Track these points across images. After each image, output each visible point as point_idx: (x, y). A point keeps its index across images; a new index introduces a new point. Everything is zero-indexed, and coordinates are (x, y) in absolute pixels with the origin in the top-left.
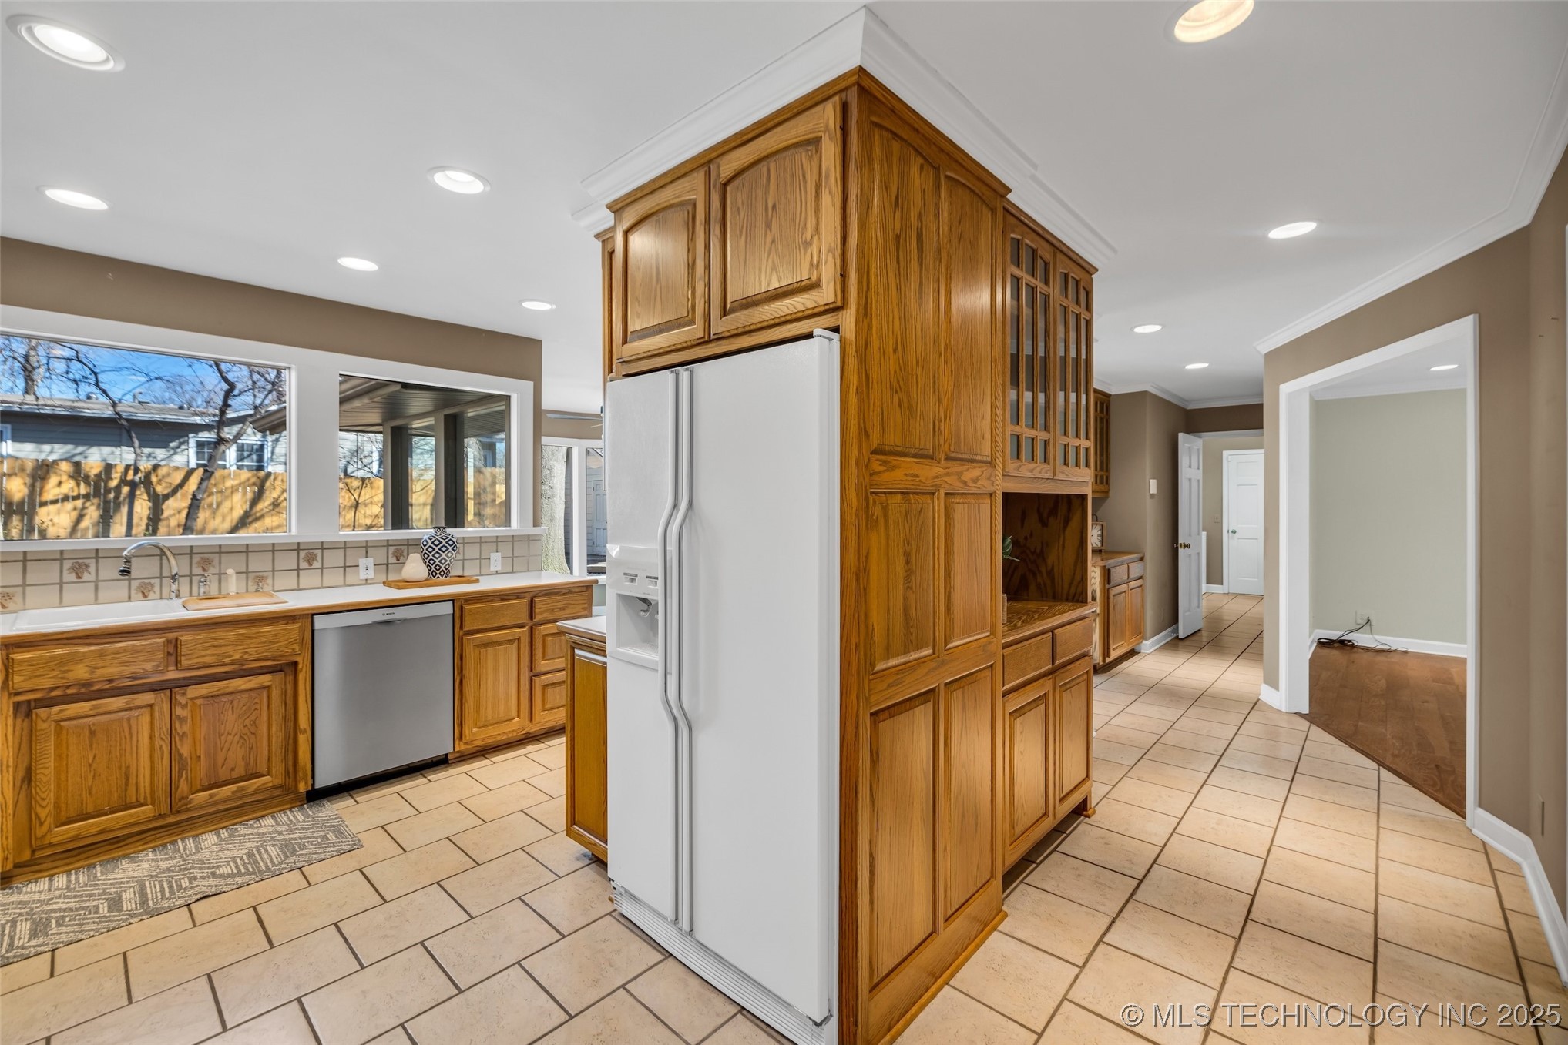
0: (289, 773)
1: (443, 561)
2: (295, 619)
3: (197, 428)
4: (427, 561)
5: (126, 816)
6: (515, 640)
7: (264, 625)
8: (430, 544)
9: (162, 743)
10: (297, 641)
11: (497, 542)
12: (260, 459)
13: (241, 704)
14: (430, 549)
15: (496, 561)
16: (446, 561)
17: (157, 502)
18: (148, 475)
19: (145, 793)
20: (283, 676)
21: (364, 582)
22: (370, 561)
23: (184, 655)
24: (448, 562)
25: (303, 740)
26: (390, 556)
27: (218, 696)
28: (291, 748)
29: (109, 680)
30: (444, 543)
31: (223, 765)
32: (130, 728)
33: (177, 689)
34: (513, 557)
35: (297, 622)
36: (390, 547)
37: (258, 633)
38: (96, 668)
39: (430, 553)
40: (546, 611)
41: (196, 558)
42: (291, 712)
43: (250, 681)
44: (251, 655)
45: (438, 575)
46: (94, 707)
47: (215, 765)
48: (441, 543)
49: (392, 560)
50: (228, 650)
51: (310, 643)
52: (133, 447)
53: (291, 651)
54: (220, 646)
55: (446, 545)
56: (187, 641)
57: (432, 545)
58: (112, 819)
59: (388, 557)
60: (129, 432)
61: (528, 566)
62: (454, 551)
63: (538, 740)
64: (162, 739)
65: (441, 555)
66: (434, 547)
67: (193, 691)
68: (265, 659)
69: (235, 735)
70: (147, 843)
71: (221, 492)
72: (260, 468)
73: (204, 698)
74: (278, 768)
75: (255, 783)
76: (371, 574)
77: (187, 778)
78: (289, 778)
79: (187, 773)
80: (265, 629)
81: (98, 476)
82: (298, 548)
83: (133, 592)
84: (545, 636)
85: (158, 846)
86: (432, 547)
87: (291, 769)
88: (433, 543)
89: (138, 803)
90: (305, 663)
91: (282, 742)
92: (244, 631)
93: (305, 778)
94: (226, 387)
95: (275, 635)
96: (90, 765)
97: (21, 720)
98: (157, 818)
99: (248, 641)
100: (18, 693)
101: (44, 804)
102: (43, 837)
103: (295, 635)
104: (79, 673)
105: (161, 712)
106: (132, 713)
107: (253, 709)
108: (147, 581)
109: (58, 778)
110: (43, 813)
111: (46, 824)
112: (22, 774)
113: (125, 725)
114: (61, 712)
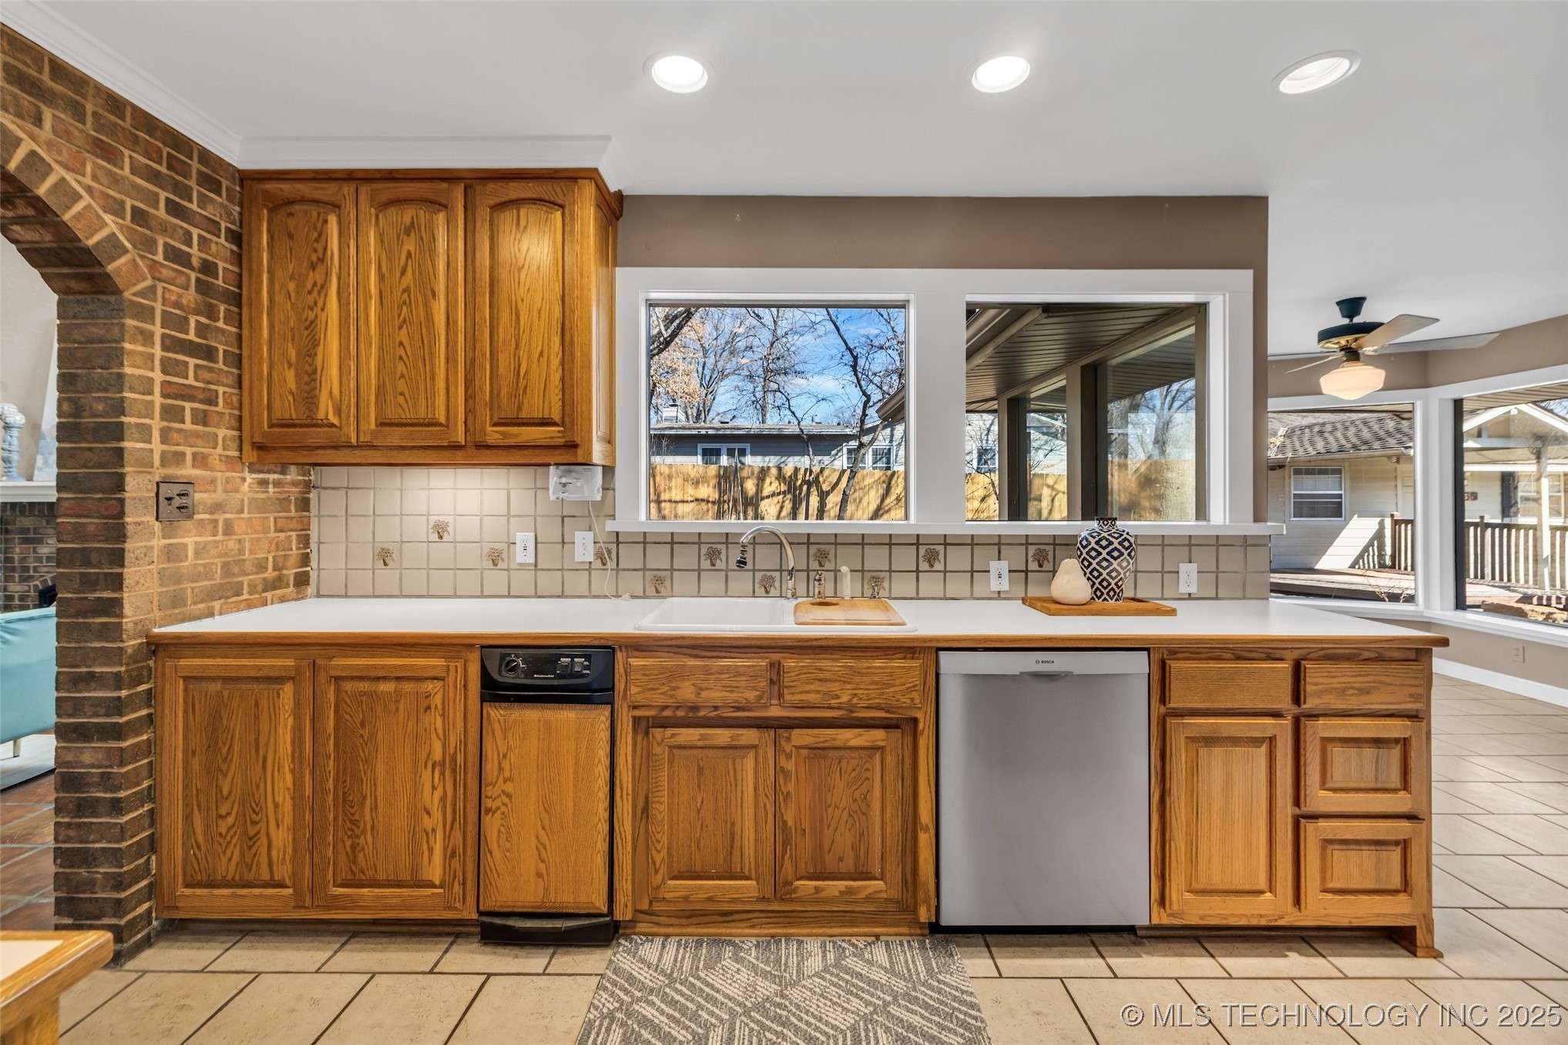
0: (906, 882)
1: (1114, 574)
2: (914, 653)
3: (847, 438)
4: (1088, 571)
5: (731, 888)
6: (1264, 739)
7: (877, 657)
8: (1093, 545)
9: (766, 801)
10: (918, 688)
11: (1190, 545)
12: (888, 462)
13: (850, 768)
14: (1093, 554)
15: (1189, 577)
16: (1119, 574)
17: (823, 496)
18: (817, 477)
19: (750, 863)
20: (900, 735)
21: (996, 596)
22: (1004, 566)
23: (787, 687)
24: (1122, 575)
25: (925, 839)
26: (1030, 559)
27: (824, 748)
28: (909, 846)
29: (714, 707)
30: (1116, 544)
31: (830, 850)
32: (735, 773)
33: (782, 730)
34: (1217, 572)
35: (918, 659)
36: (1030, 546)
37: (870, 668)
38: (701, 689)
39: (1094, 559)
40: (1330, 691)
42: (910, 790)
43: (861, 735)
44: (861, 699)
45: (1105, 596)
46: (703, 737)
47: (821, 845)
48: (1111, 543)
49: (1033, 566)
50: (835, 687)
51: (934, 692)
52: (809, 455)
54: (826, 680)
55: (1120, 547)
56: (789, 668)
57: (1097, 547)
58: (718, 887)
59: (1027, 561)
60: (807, 443)
61: (1244, 590)
62: (1132, 558)
63: (1303, 938)
64: (766, 795)
65: (1111, 564)
66: (1100, 550)
67: (802, 737)
68: (878, 708)
69: (844, 809)
70: (753, 927)
71: (861, 489)
72: (888, 468)
73: (810, 748)
74: (895, 873)
75: (866, 887)
76: (1005, 585)
77: (791, 856)
78: (907, 891)
79: (791, 849)
80: (877, 663)
81: (790, 477)
82: (917, 541)
83: (756, 586)
84: (1326, 741)
86: (1096, 550)
87: (909, 877)
88: (1097, 543)
89: (742, 875)
90: (927, 723)
91: (898, 835)
92: (851, 663)
93: (927, 901)
94: (864, 399)
95: (890, 674)
96: (698, 811)
97: (639, 738)
98: (763, 899)
99: (857, 679)
100: (635, 708)
101: (659, 847)
102: (658, 887)
103: (915, 678)
104: (686, 692)
105: (766, 759)
106: (737, 753)
107: (864, 777)
108: (769, 574)
109: (671, 819)
110: (658, 858)
111: (661, 872)
112: (641, 804)
113: (731, 767)
114: (673, 735)
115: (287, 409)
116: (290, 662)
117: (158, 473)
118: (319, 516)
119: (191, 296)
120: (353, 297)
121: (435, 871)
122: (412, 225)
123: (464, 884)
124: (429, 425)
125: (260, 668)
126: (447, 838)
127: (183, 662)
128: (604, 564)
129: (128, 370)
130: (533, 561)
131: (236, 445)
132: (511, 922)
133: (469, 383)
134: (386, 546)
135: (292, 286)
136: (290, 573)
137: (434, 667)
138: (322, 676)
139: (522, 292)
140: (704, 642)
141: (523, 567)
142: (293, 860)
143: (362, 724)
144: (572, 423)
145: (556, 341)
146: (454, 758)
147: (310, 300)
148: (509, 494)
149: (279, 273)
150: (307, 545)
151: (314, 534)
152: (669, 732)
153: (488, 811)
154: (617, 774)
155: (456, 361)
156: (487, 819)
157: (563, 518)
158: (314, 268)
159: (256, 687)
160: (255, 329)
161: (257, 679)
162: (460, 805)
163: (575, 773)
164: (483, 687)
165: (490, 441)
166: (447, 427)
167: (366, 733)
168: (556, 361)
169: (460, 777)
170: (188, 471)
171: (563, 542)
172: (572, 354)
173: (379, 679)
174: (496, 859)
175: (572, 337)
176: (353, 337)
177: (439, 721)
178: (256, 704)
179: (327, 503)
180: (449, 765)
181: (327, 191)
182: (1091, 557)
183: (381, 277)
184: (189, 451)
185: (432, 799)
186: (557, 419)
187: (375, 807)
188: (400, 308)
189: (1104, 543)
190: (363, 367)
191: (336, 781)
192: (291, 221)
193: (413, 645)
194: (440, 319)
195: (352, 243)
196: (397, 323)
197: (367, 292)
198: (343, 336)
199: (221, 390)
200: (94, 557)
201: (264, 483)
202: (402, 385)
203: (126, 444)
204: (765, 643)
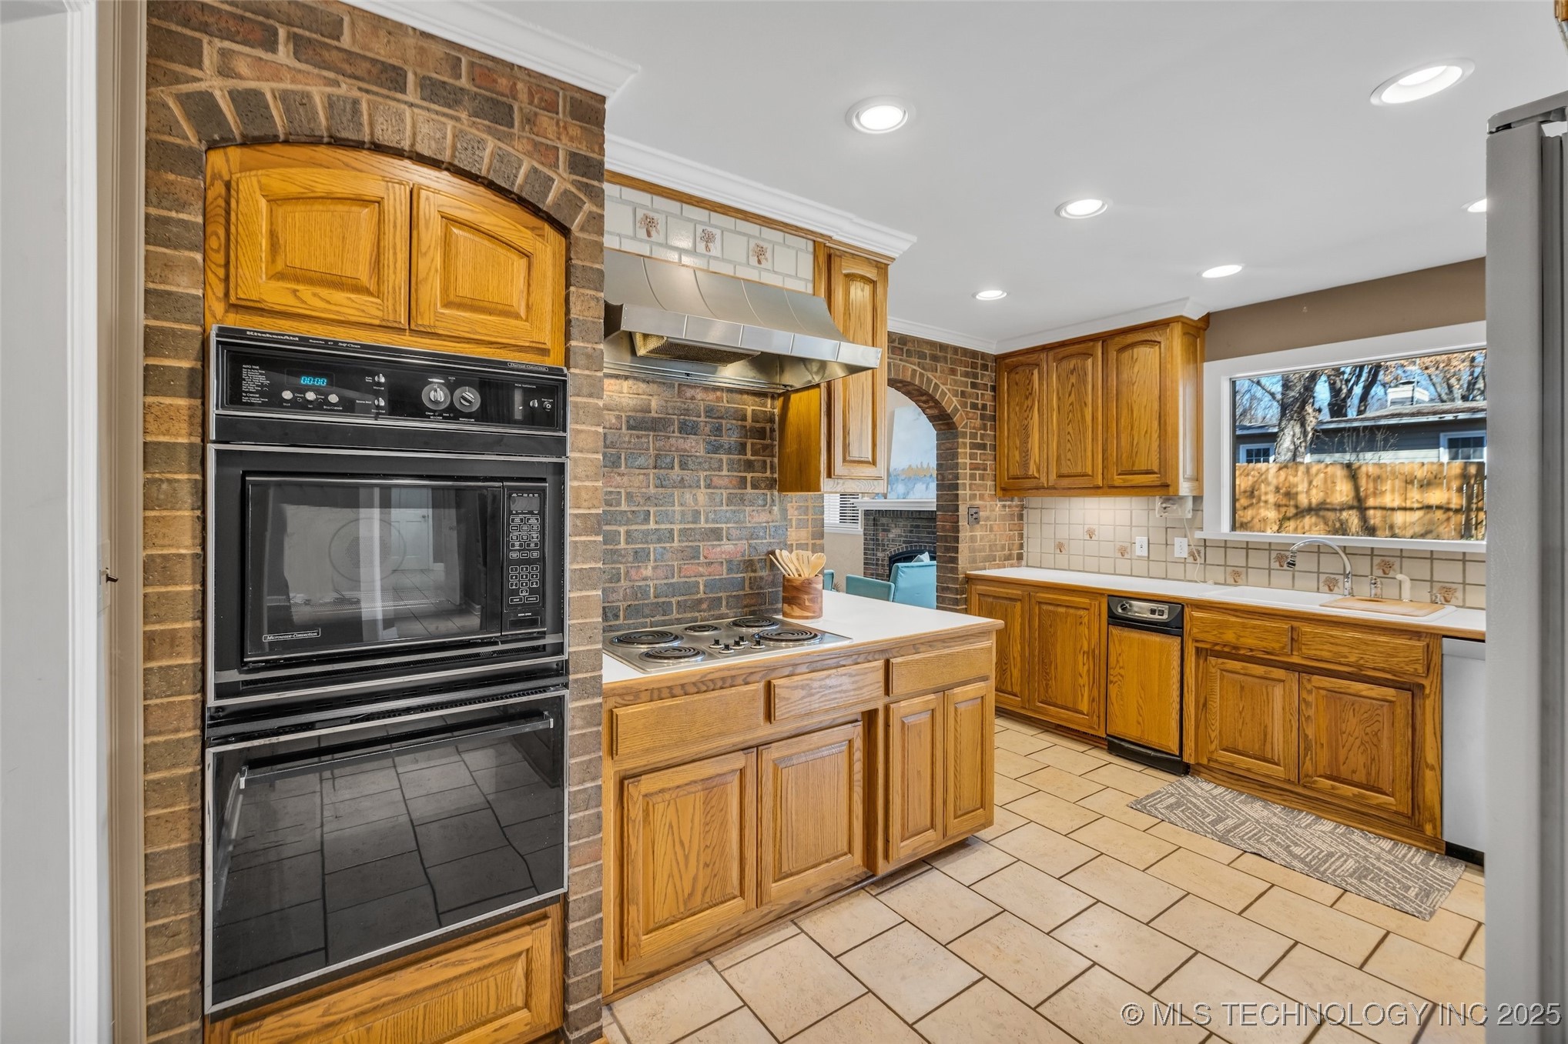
2: (1420, 637)
5: (1265, 766)
7: (1384, 635)
9: (1291, 717)
10: (1421, 661)
13: (1362, 711)
19: (1279, 755)
20: (1409, 695)
23: (1304, 644)
27: (1341, 693)
29: (1250, 649)
31: (1344, 763)
32: (1268, 694)
33: (1303, 673)
35: (1423, 641)
37: (1376, 641)
41: (1377, 560)
43: (1371, 689)
44: (1367, 661)
46: (1244, 668)
47: (1337, 758)
50: (1345, 650)
51: (1437, 666)
53: (1412, 670)
54: (1337, 645)
56: (1306, 632)
58: (1255, 763)
64: (1291, 713)
67: (1318, 680)
69: (1357, 738)
70: (1285, 800)
73: (1328, 690)
74: (1404, 794)
75: (1377, 798)
77: (1311, 759)
78: (1415, 809)
79: (1311, 754)
83: (1321, 585)
85: (1289, 807)
89: (1273, 760)
90: (1432, 689)
91: (1408, 768)
93: (1432, 821)
95: (1395, 648)
96: (1241, 713)
97: (1201, 662)
98: (1289, 781)
99: (1364, 647)
100: (1197, 641)
101: (1213, 728)
102: (1213, 752)
103: (1419, 654)
104: (1230, 636)
105: (1291, 691)
106: (1268, 682)
107: (1375, 720)
108: (1333, 576)
109: (1221, 714)
110: (1213, 735)
111: (1214, 743)
112: (1202, 701)
113: (1264, 690)
114: (1223, 663)
115: (1016, 471)
116: (1019, 592)
117: (969, 503)
118: (1027, 523)
119: (978, 422)
120: (1045, 411)
121: (1084, 706)
122: (1074, 369)
123: (1099, 717)
124: (1083, 476)
125: (1007, 593)
126: (1090, 691)
127: (978, 587)
128: (1195, 560)
129: (960, 461)
130: (1146, 555)
131: (993, 489)
132: (1123, 743)
133: (1104, 451)
134: (1062, 541)
135: (1017, 409)
136: (1015, 552)
137: (1084, 603)
138: (1033, 600)
139: (1135, 397)
140: (1242, 608)
141: (1140, 558)
142: (1021, 685)
143: (1051, 626)
144: (1165, 472)
145: (1156, 424)
146: (1094, 651)
147: (1026, 414)
148: (1131, 513)
149: (1012, 404)
150: (1022, 538)
151: (1025, 532)
152: (1220, 660)
153: (1111, 682)
154: (1185, 678)
155: (1097, 440)
156: (1110, 686)
157: (1167, 528)
158: (1027, 398)
159: (1006, 602)
160: (1001, 432)
161: (1006, 598)
162: (1097, 676)
163: (1159, 671)
164: (1109, 617)
165: (1116, 483)
166: (1092, 476)
167: (1052, 630)
168: (1155, 436)
169: (1097, 661)
170: (978, 502)
171: (1167, 544)
172: (1165, 431)
173: (1058, 605)
174: (1115, 708)
175: (1165, 421)
176: (1045, 432)
177: (1086, 631)
178: (1006, 610)
179: (1031, 516)
180: (1090, 653)
181: (1033, 357)
183: (1059, 398)
184: (978, 493)
185: (1083, 670)
186: (1156, 470)
187: (1056, 668)
188: (1068, 414)
190: (1050, 447)
191: (1039, 652)
192: (1017, 376)
193: (1074, 591)
194: (1089, 418)
195: (1045, 383)
196: (1067, 422)
197: (1052, 407)
198: (1041, 431)
199: (988, 463)
200: (949, 539)
201: (1004, 506)
202: (1069, 455)
203: (959, 492)
204: (1288, 614)
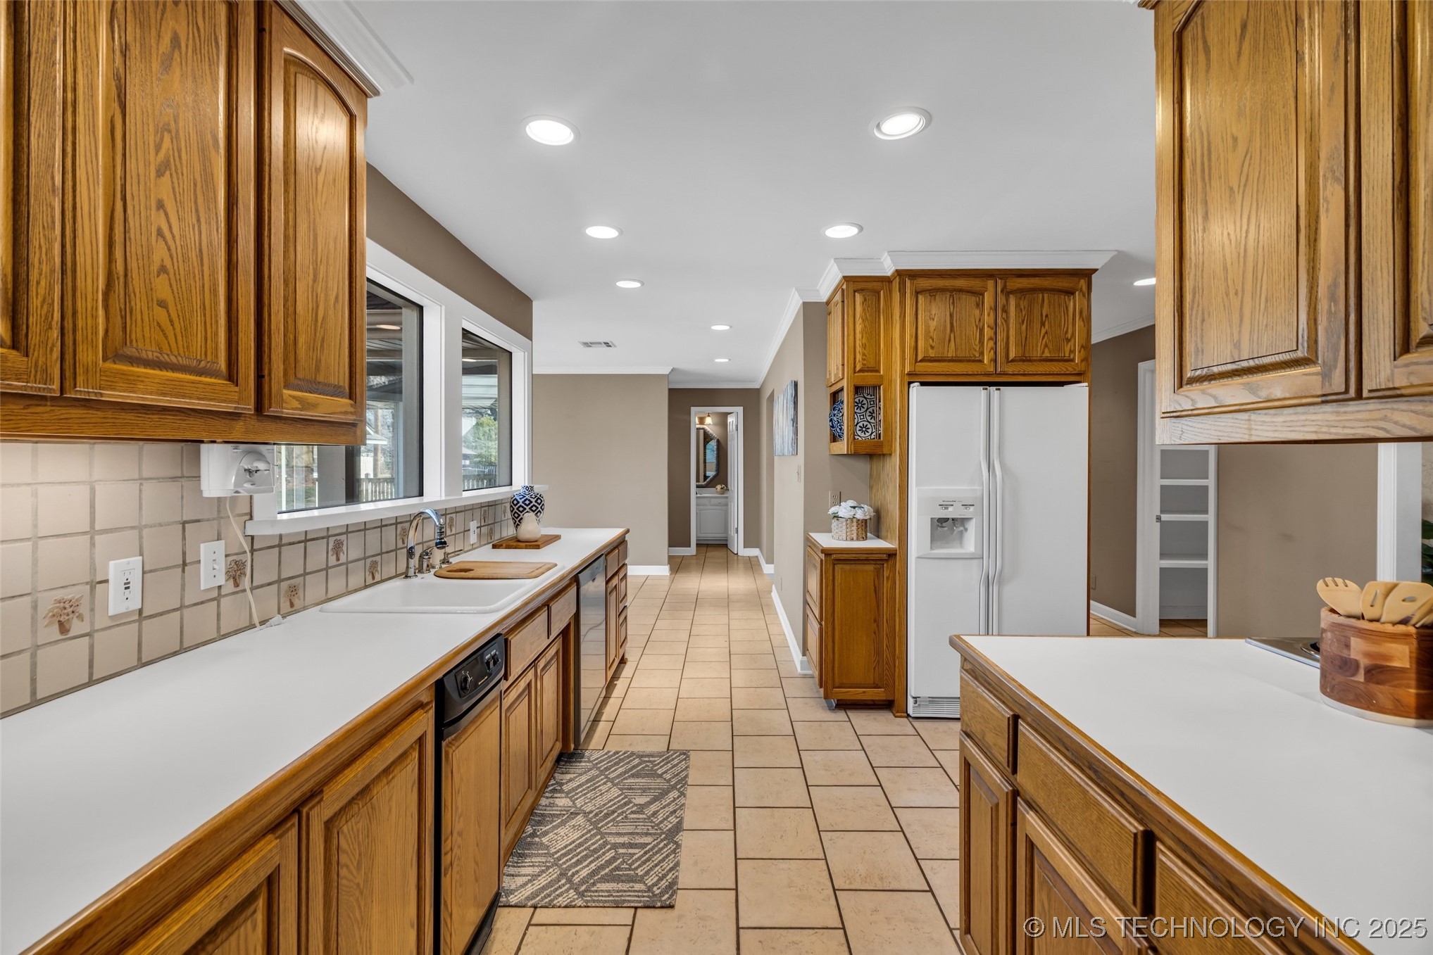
22: (475, 525)
26: (481, 518)
27: (547, 664)
31: (548, 736)
36: (482, 509)
43: (554, 646)
46: (517, 690)
49: (483, 522)
50: (562, 614)
69: (551, 703)
73: (544, 668)
75: (555, 749)
76: (475, 539)
105: (534, 688)
106: (526, 692)
108: (375, 559)
128: (236, 585)
130: (137, 605)
141: (117, 620)
148: (92, 491)
157: (184, 524)
171: (184, 564)
182: (519, 511)
189: (527, 502)
